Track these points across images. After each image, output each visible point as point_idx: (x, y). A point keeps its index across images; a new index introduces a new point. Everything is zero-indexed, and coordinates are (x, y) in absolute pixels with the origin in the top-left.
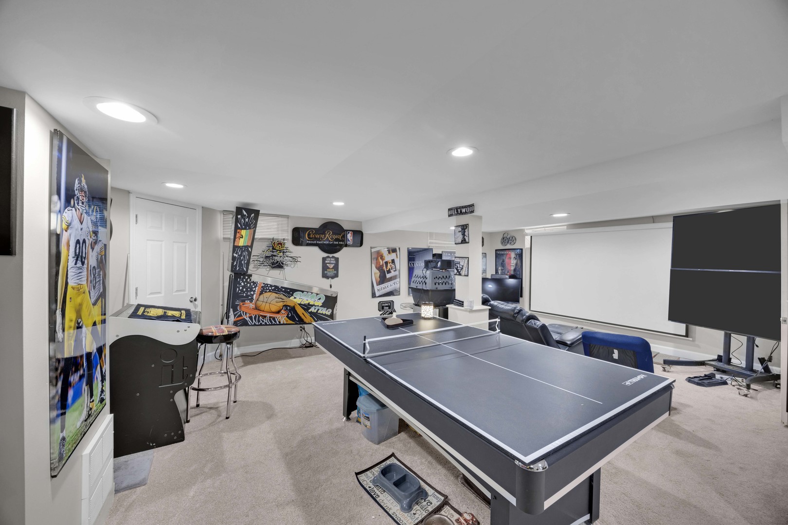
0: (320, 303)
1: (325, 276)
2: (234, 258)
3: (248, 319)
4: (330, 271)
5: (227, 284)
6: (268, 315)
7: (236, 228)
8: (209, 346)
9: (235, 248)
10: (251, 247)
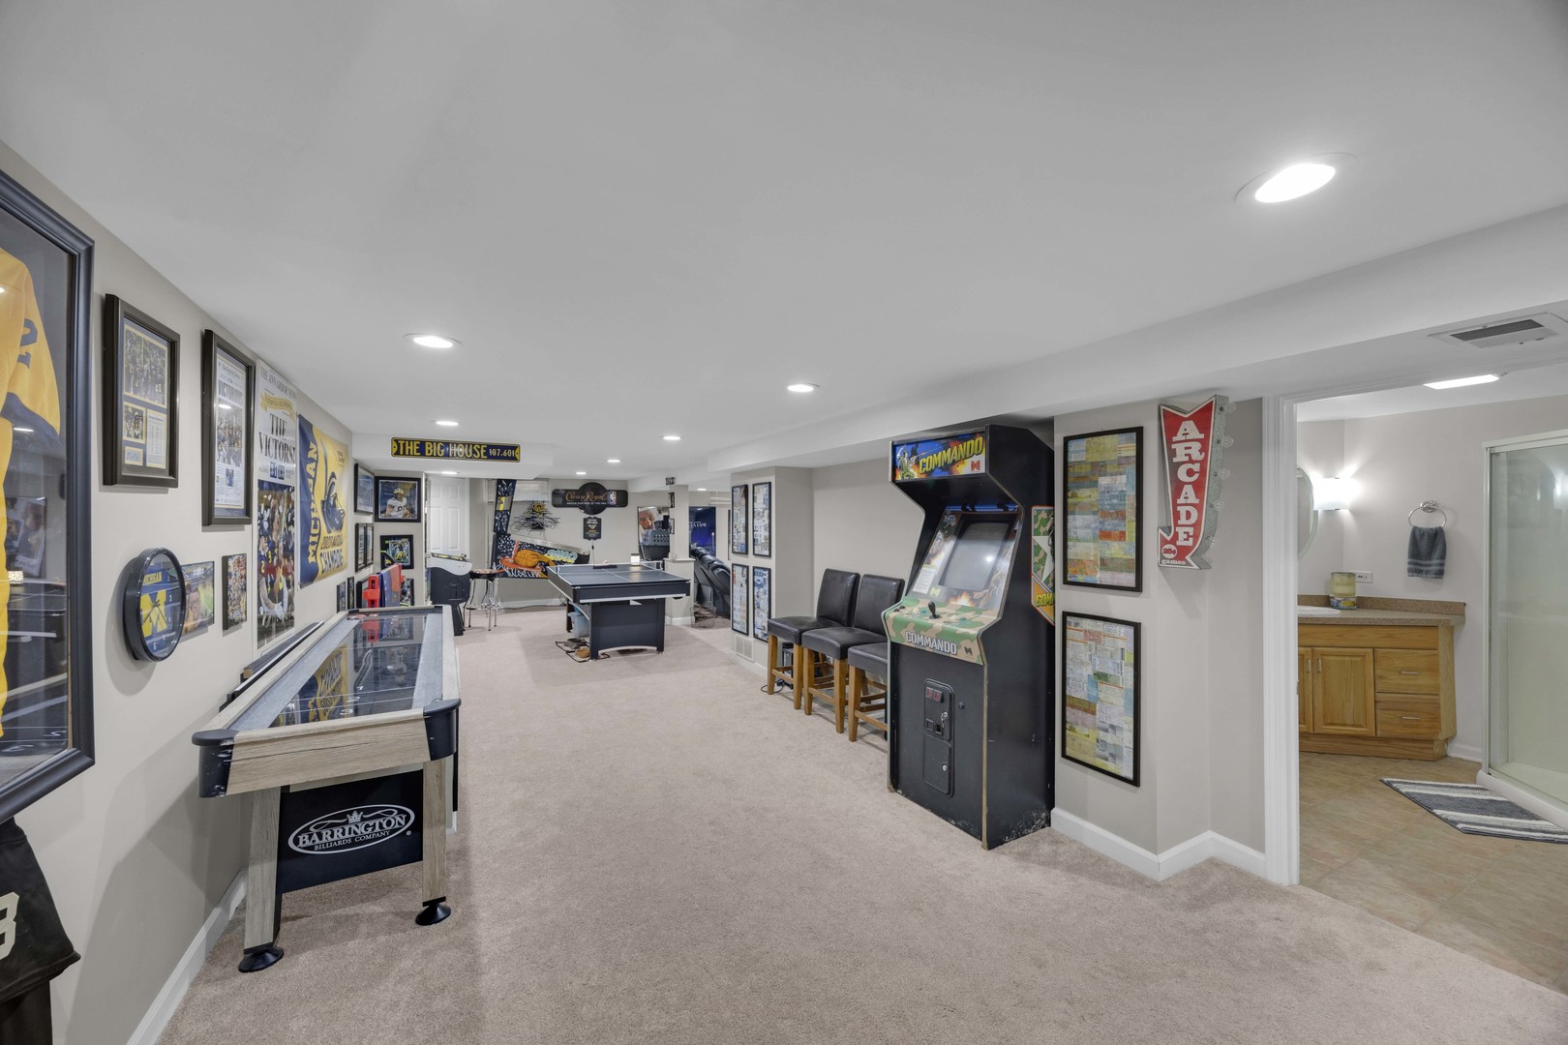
0: (573, 560)
1: (586, 537)
2: (496, 521)
3: (508, 572)
4: (592, 532)
5: (491, 543)
6: (525, 569)
7: (498, 495)
8: (477, 580)
9: (497, 512)
10: (510, 511)
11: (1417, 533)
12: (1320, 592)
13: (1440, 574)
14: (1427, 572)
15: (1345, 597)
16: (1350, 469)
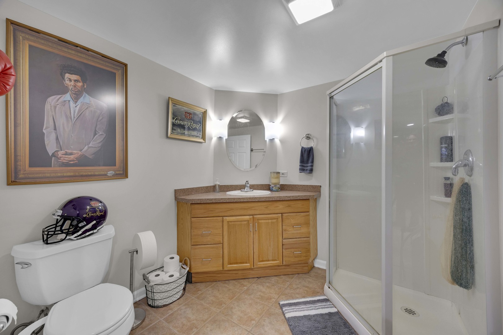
11: (303, 150)
12: (266, 182)
13: (311, 171)
14: (307, 170)
15: (275, 184)
16: (280, 118)
